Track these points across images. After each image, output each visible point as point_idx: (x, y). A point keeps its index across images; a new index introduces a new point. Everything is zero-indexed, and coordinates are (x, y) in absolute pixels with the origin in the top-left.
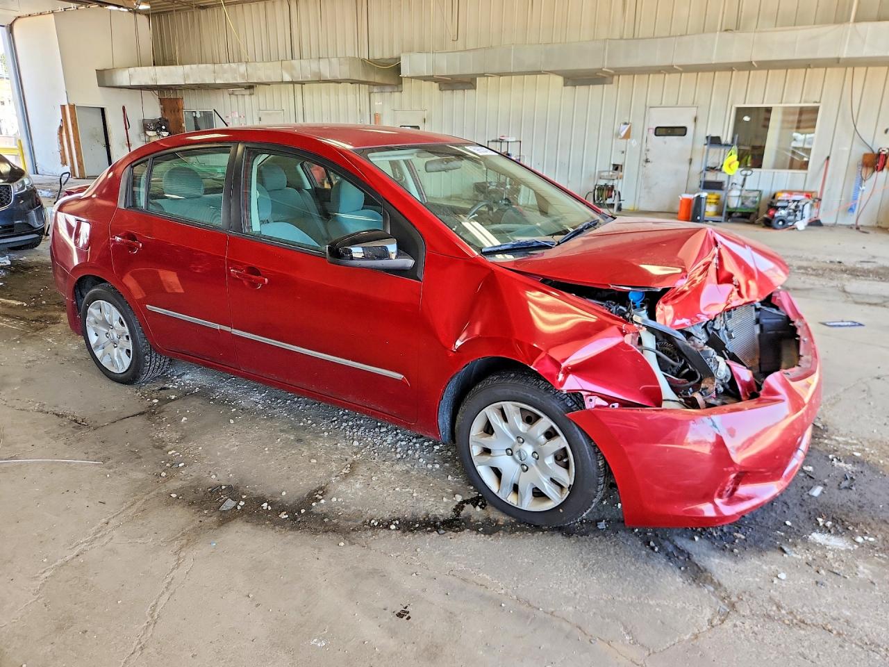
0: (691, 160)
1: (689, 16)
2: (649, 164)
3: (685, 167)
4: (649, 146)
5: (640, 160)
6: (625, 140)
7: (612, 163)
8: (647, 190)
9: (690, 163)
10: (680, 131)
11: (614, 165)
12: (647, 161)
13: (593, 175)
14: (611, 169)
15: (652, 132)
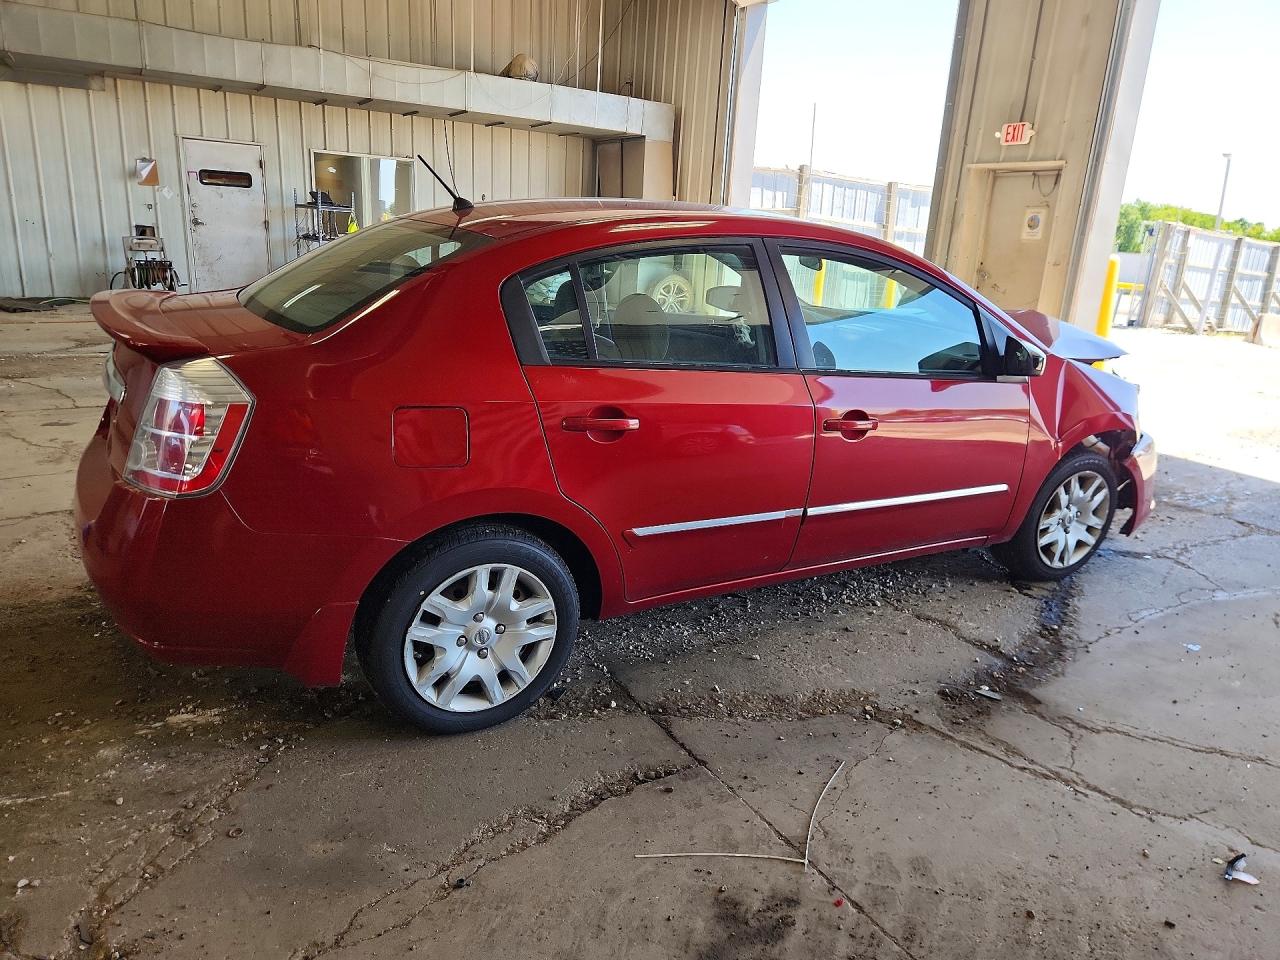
0: (266, 223)
1: (219, 7)
2: (200, 228)
3: (260, 233)
4: (195, 199)
5: (184, 221)
6: (148, 189)
7: (134, 224)
8: (206, 268)
9: (267, 228)
10: (242, 180)
11: (137, 227)
12: (196, 222)
13: (100, 242)
14: (134, 234)
15: (194, 176)
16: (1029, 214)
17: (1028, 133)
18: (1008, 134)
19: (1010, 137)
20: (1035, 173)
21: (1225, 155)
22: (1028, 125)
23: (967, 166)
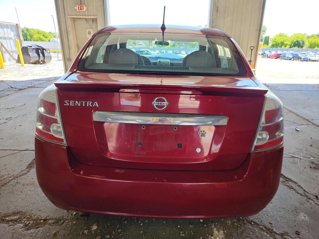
16: (88, 31)
17: (85, 8)
18: (79, 8)
19: (80, 9)
20: (86, 19)
21: (52, 16)
22: (84, 6)
23: (67, 16)
